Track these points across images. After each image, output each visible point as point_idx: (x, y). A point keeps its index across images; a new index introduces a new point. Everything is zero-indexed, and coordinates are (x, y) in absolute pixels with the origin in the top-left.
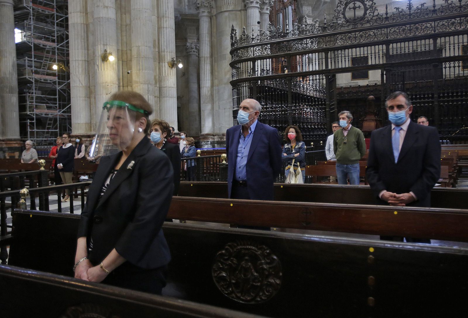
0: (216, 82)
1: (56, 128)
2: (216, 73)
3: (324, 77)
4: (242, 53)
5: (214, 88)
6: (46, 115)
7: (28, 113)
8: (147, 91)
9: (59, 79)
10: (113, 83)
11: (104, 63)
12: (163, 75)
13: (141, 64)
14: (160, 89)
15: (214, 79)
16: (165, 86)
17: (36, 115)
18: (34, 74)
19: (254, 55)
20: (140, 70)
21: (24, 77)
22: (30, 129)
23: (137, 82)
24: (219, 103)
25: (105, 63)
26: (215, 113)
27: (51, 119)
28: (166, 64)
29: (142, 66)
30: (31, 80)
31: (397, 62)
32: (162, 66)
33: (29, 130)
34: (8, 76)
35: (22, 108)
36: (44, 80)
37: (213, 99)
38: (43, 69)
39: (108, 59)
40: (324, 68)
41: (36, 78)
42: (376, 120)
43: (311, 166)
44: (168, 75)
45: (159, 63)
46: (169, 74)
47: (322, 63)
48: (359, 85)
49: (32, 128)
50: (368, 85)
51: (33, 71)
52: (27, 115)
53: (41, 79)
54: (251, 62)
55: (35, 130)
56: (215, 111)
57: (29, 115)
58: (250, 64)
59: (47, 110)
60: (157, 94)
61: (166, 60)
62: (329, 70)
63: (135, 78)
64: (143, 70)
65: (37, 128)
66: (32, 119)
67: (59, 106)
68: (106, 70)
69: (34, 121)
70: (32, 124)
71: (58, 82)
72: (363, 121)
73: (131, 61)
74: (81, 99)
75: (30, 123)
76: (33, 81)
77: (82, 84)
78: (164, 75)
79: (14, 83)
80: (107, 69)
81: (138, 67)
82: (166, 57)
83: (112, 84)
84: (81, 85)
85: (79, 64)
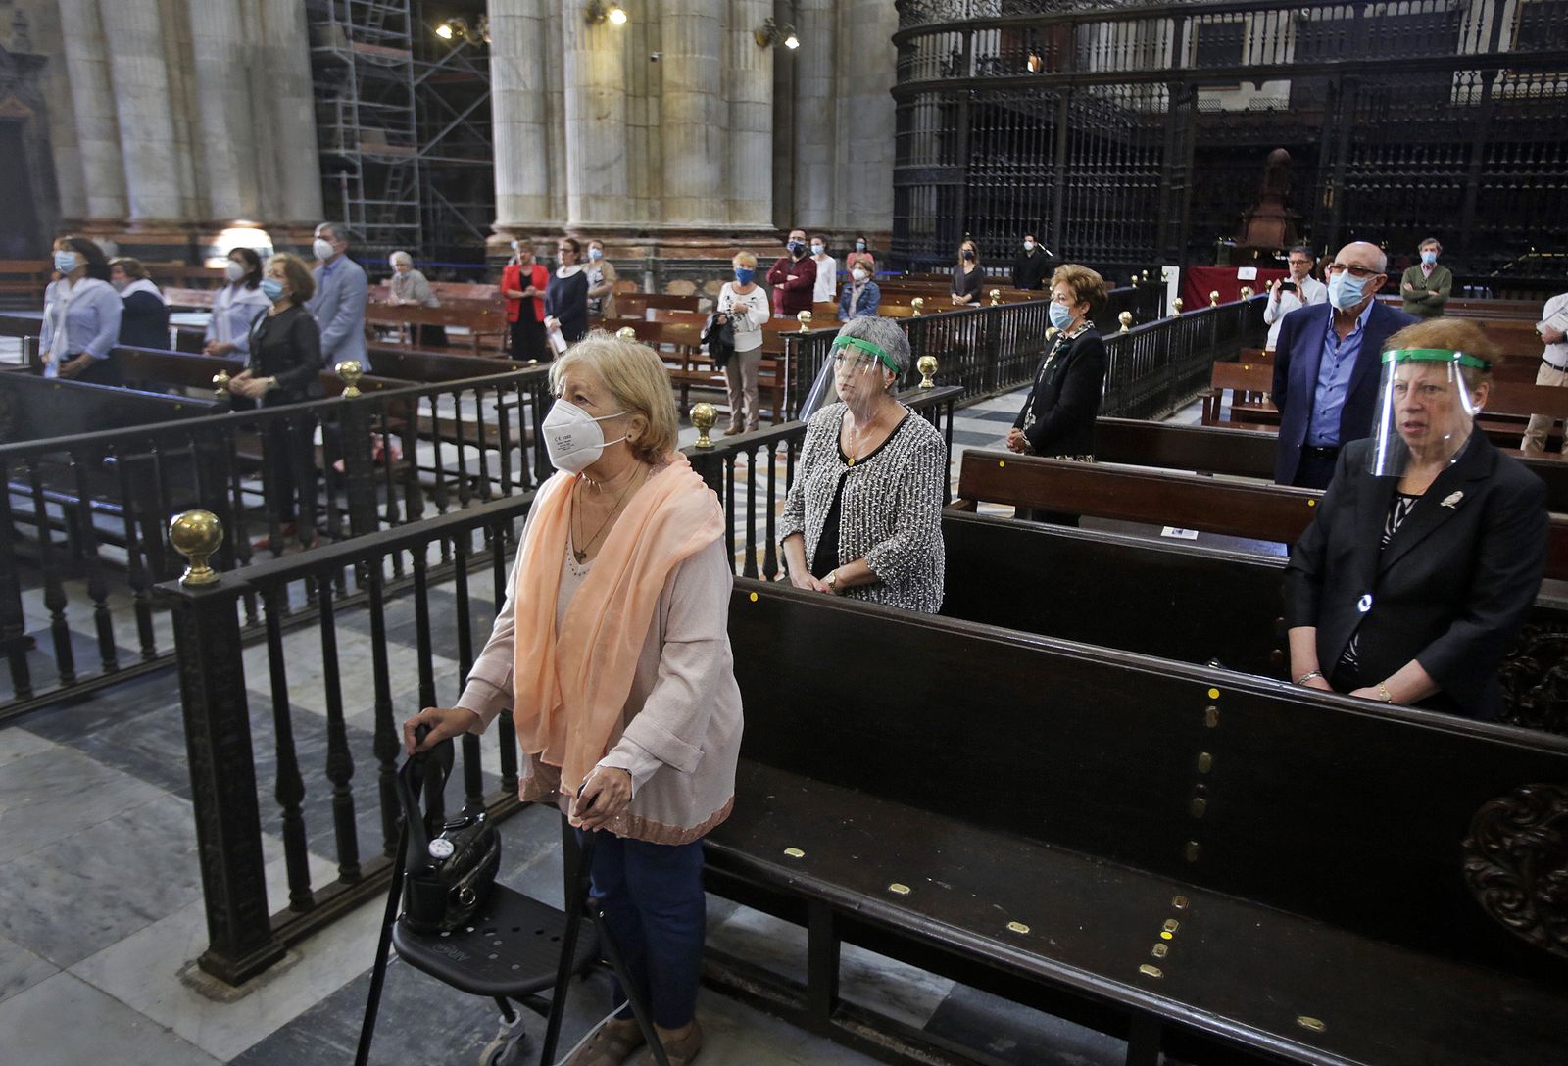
0: (844, 84)
1: (410, 197)
2: (847, 59)
3: (1166, 91)
4: (934, 8)
5: (838, 100)
6: (386, 158)
7: (342, 152)
8: (703, 114)
9: (415, 57)
10: (615, 88)
11: (591, 31)
12: (739, 66)
13: (689, 32)
14: (732, 105)
15: (839, 74)
16: (745, 99)
17: (363, 158)
18: (352, 42)
19: (968, 14)
20: (685, 52)
21: (326, 48)
22: (350, 197)
23: (676, 87)
24: (850, 146)
25: (595, 28)
26: (836, 172)
27: (396, 172)
28: (750, 35)
29: (693, 43)
30: (344, 58)
31: (1380, 58)
32: (738, 42)
33: (347, 201)
34: (285, 45)
35: (325, 137)
36: (379, 59)
37: (833, 134)
38: (371, 26)
39: (605, 18)
40: (1168, 64)
41: (358, 52)
42: (1286, 219)
43: (1252, 366)
44: (753, 66)
45: (731, 32)
46: (757, 64)
47: (1164, 50)
48: (1224, 110)
49: (353, 195)
50: (1247, 109)
51: (350, 32)
52: (337, 157)
53: (368, 57)
54: (960, 35)
55: (361, 201)
56: (837, 166)
57: (342, 159)
58: (954, 39)
59: (390, 144)
60: (724, 122)
61: (750, 24)
62: (1184, 71)
63: (671, 73)
64: (693, 52)
65: (366, 197)
66: (352, 169)
67: (419, 137)
68: (596, 47)
69: (358, 176)
70: (352, 184)
71: (415, 65)
72: (1251, 218)
73: (659, 23)
74: (523, 126)
75: (348, 180)
76: (351, 63)
77: (525, 86)
78: (743, 68)
79: (302, 67)
80: (600, 45)
81: (681, 44)
82: (749, 14)
83: (612, 91)
84: (522, 89)
85: (515, 27)
